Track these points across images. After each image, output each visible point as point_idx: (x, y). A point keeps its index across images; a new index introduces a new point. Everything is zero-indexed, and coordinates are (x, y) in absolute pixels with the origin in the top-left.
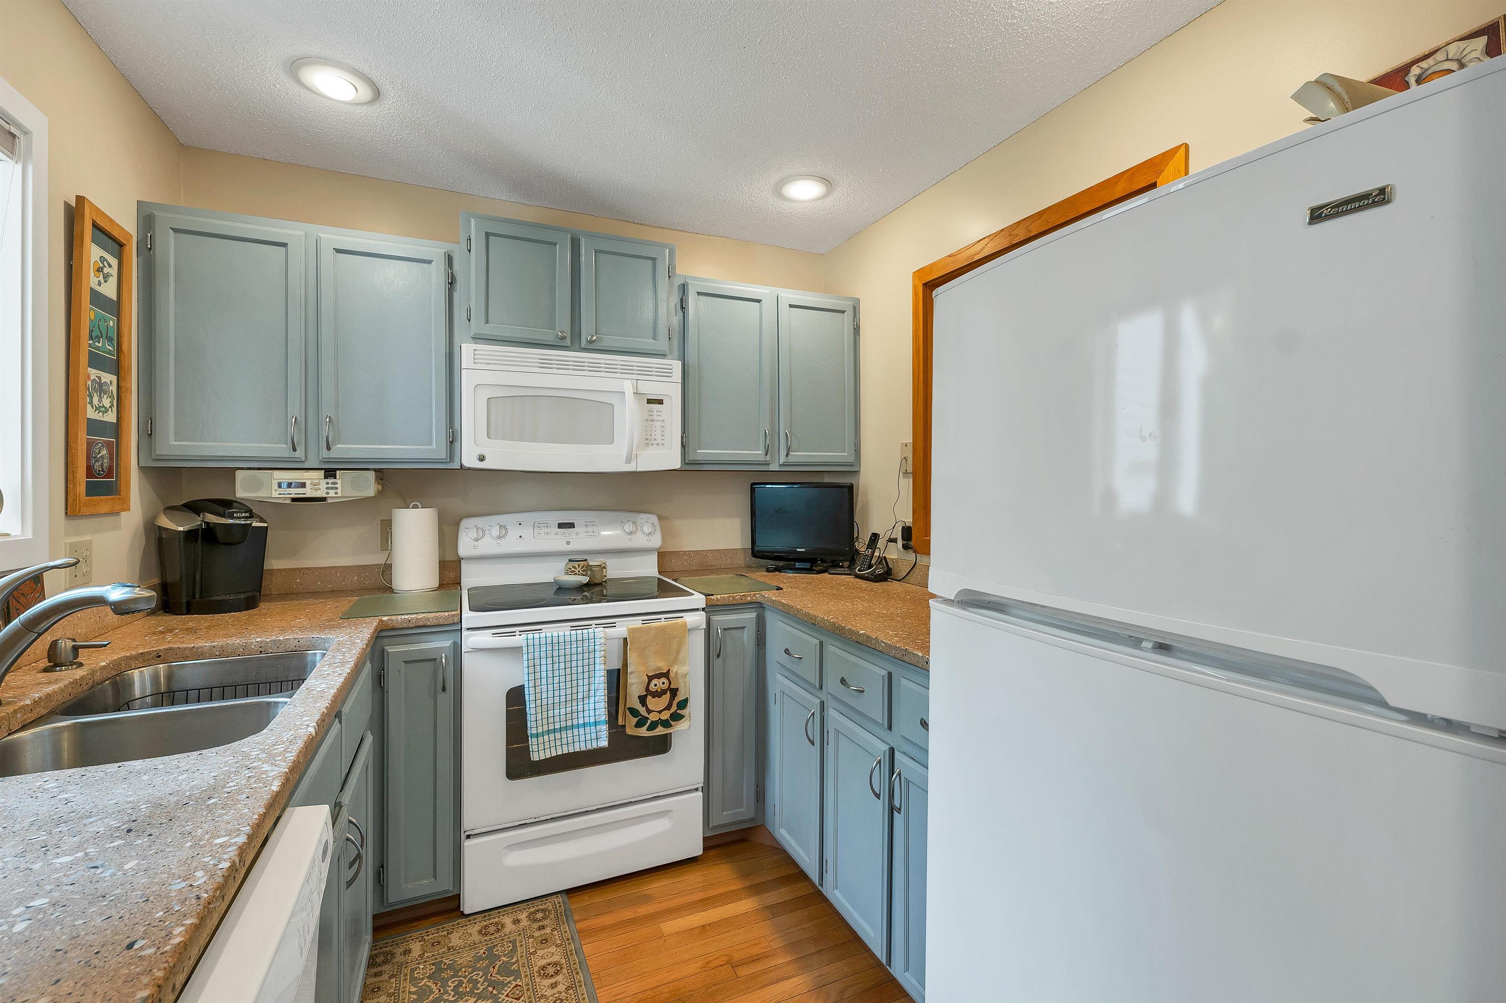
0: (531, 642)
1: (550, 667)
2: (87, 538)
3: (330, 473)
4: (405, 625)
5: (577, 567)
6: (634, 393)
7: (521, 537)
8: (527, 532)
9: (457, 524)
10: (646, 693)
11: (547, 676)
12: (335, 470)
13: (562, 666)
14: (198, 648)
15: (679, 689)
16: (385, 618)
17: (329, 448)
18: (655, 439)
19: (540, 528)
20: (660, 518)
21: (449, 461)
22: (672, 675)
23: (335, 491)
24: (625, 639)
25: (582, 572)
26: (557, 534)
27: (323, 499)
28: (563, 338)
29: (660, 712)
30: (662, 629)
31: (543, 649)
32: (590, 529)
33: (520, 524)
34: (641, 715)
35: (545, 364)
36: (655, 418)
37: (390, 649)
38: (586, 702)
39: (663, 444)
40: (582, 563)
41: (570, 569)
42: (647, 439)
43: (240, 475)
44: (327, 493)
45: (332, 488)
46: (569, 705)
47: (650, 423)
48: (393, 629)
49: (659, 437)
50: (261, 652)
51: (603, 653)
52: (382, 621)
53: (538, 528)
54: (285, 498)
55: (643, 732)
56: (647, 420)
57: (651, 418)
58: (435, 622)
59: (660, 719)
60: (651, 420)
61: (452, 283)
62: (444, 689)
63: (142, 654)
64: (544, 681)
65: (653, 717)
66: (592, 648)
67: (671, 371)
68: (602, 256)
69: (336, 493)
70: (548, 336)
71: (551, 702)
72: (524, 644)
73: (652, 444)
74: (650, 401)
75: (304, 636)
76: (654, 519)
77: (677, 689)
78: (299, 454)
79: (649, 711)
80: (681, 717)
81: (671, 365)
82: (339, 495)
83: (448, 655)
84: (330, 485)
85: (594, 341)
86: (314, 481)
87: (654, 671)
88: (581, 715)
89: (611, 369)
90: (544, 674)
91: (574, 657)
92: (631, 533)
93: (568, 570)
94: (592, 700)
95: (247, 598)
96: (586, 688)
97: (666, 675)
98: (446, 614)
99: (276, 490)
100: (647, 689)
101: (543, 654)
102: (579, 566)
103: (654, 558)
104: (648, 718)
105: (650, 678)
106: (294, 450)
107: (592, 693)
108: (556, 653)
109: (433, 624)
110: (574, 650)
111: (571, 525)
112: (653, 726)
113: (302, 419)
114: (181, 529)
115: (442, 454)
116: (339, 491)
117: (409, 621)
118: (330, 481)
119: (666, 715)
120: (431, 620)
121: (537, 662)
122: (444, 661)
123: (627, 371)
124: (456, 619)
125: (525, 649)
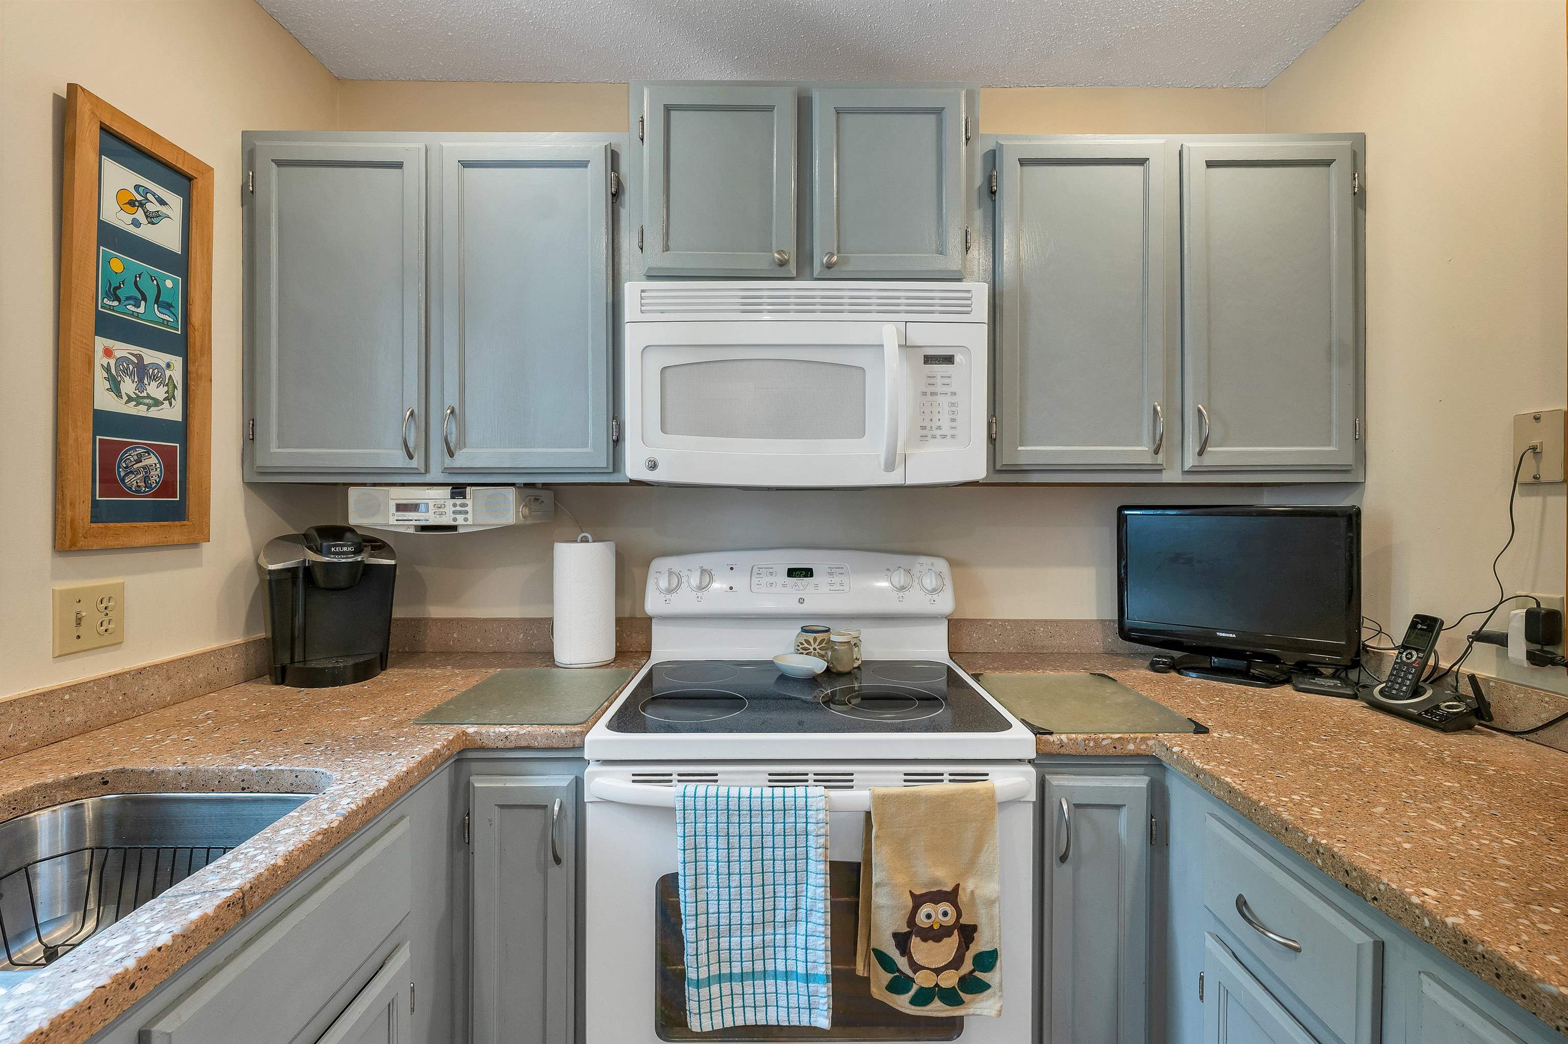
0: (690, 803)
1: (723, 854)
2: (118, 580)
3: (458, 490)
4: (500, 744)
5: (812, 643)
6: (899, 346)
7: (731, 588)
8: (741, 581)
9: (647, 564)
10: (908, 929)
11: (718, 872)
12: (464, 486)
13: (746, 854)
14: (158, 774)
15: (979, 928)
16: (471, 730)
17: (451, 454)
18: (939, 428)
19: (761, 576)
20: (952, 563)
21: (611, 470)
22: (963, 897)
23: (464, 516)
24: (868, 814)
25: (819, 651)
26: (784, 586)
27: (454, 528)
28: (783, 264)
29: (938, 971)
30: (945, 801)
31: (712, 818)
32: (836, 579)
33: (732, 569)
34: (899, 970)
35: (750, 307)
36: (939, 389)
37: (479, 783)
38: (791, 929)
39: (953, 436)
40: (820, 636)
41: (802, 644)
42: (924, 428)
43: (353, 492)
44: (455, 520)
45: (460, 512)
46: (758, 931)
47: (929, 397)
48: (483, 749)
49: (946, 424)
50: (243, 789)
51: (822, 840)
52: (465, 733)
53: (758, 576)
54: (408, 526)
55: (902, 1003)
56: (924, 394)
57: (932, 389)
58: (543, 743)
59: (937, 985)
60: (933, 394)
61: (616, 195)
62: (558, 860)
63: (76, 778)
64: (713, 879)
65: (923, 980)
66: (801, 826)
67: (969, 302)
68: (848, 119)
69: (466, 520)
70: (761, 261)
71: (724, 921)
72: (679, 806)
73: (934, 437)
74: (929, 360)
75: (304, 768)
76: (941, 565)
77: (974, 928)
78: (414, 463)
79: (916, 967)
80: (982, 987)
81: (968, 291)
82: (470, 522)
83: (564, 801)
84: (458, 508)
85: (835, 263)
86: (438, 502)
87: (925, 885)
88: (781, 954)
89: (859, 307)
90: (712, 867)
91: (768, 841)
92: (902, 588)
93: (799, 646)
94: (802, 927)
95: (356, 665)
96: (791, 903)
97: (951, 896)
98: (563, 730)
99: (394, 515)
100: (911, 921)
101: (711, 827)
102: (815, 639)
103: (941, 631)
104: (913, 980)
105: (918, 901)
106: (411, 457)
107: (802, 914)
108: (734, 830)
109: (542, 745)
110: (768, 828)
111: (808, 573)
112: (923, 997)
113: (420, 413)
114: (272, 567)
115: (602, 461)
116: (470, 516)
117: (507, 737)
118: (459, 501)
119: (949, 980)
120: (539, 738)
121: (701, 840)
122: (556, 808)
123: (888, 308)
124: (578, 741)
125: (679, 815)
